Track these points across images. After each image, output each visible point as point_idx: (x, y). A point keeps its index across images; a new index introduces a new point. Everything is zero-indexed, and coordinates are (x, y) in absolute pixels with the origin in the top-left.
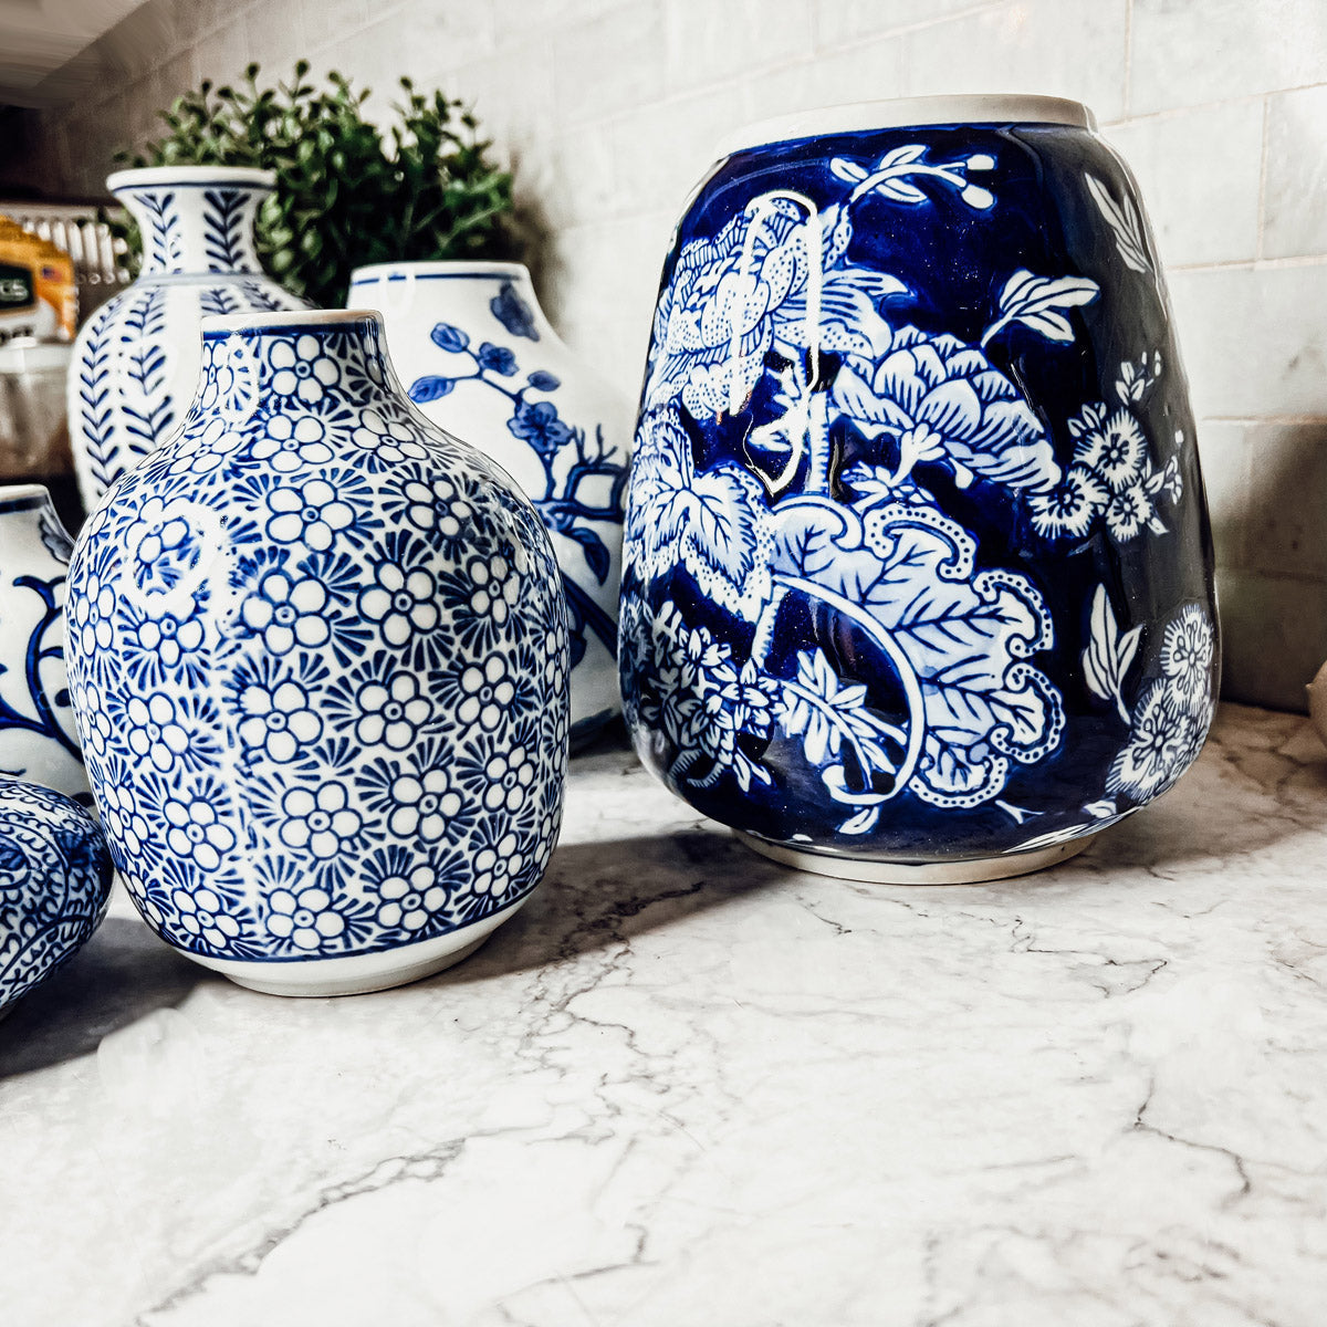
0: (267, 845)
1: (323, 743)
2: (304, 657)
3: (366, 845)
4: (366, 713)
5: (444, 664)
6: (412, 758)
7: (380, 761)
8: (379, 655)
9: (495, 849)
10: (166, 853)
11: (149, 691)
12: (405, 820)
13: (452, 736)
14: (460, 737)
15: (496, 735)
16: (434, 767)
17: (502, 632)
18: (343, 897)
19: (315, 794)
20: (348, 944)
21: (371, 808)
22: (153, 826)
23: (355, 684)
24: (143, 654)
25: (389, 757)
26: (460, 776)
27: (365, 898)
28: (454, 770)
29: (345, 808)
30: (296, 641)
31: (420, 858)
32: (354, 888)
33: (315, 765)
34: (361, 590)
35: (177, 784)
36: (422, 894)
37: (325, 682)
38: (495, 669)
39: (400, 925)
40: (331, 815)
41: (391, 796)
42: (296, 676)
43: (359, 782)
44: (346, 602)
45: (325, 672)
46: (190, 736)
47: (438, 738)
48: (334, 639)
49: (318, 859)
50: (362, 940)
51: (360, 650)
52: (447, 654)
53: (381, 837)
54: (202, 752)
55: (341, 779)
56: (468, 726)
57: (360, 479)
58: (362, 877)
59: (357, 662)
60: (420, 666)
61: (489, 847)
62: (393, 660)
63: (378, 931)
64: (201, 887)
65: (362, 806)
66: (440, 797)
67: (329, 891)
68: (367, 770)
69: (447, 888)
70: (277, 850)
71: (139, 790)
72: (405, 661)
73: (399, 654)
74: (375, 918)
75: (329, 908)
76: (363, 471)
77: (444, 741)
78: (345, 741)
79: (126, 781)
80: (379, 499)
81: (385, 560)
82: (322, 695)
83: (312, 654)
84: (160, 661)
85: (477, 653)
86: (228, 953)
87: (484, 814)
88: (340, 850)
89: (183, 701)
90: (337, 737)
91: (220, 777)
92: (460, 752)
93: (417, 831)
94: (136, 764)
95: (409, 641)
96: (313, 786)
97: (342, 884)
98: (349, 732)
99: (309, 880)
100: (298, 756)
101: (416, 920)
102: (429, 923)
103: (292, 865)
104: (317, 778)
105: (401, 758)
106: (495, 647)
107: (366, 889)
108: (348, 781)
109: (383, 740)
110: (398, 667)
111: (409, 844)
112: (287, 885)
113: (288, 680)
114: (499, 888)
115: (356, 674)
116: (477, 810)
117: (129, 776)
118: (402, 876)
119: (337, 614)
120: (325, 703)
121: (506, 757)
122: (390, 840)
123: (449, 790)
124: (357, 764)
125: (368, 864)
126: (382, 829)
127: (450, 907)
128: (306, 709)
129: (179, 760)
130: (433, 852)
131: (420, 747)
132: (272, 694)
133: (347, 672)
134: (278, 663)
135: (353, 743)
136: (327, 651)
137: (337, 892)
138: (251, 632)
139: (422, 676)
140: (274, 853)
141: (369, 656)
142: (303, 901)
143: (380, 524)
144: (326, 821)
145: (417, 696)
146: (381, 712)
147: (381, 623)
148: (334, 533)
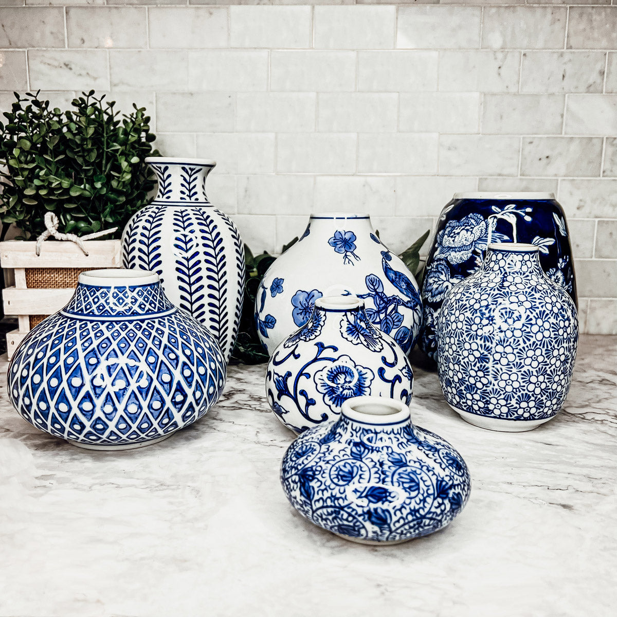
0: (494, 385)
1: (515, 363)
2: (515, 340)
3: (520, 391)
4: (528, 357)
5: (550, 347)
6: (537, 371)
7: (529, 370)
8: (534, 343)
9: (551, 401)
10: (467, 383)
11: (472, 341)
12: (531, 387)
13: (548, 367)
14: (549, 368)
15: (558, 369)
16: (542, 375)
17: (565, 341)
18: (510, 403)
19: (510, 375)
20: (507, 416)
21: (523, 382)
22: (464, 376)
23: (526, 349)
24: (472, 332)
25: (531, 369)
26: (547, 378)
27: (516, 405)
28: (546, 376)
29: (517, 381)
30: (513, 336)
31: (533, 398)
32: (513, 402)
33: (512, 368)
34: (532, 325)
35: (475, 365)
36: (530, 408)
37: (519, 347)
38: (562, 351)
39: (522, 415)
40: (513, 381)
41: (529, 380)
42: (511, 344)
43: (522, 375)
44: (528, 327)
45: (519, 345)
46: (481, 354)
47: (544, 367)
48: (523, 337)
49: (506, 392)
50: (511, 416)
51: (529, 340)
52: (551, 345)
53: (524, 390)
54: (483, 359)
55: (518, 373)
56: (552, 365)
57: (533, 295)
58: (517, 400)
59: (528, 343)
60: (543, 347)
61: (550, 400)
62: (537, 344)
63: (516, 415)
64: (476, 393)
65: (521, 381)
66: (541, 383)
67: (507, 401)
68: (525, 372)
69: (537, 408)
70: (496, 387)
71: (462, 366)
72: (540, 345)
73: (539, 343)
74: (516, 412)
75: (505, 405)
76: (533, 293)
77: (546, 368)
78: (521, 363)
79: (458, 363)
80: (538, 301)
81: (538, 318)
82: (518, 350)
83: (517, 339)
84: (477, 334)
85: (558, 346)
86: (478, 412)
87: (551, 390)
88: (513, 391)
89: (481, 345)
90: (519, 361)
91: (487, 365)
92: (549, 372)
93: (534, 391)
94: (463, 359)
95: (542, 340)
96: (510, 373)
97: (511, 400)
98: (522, 361)
99: (502, 397)
100: (508, 364)
101: (526, 415)
102: (529, 416)
103: (499, 392)
104: (511, 371)
105: (534, 370)
106: (563, 345)
107: (517, 403)
108: (519, 374)
109: (530, 365)
110: (538, 346)
111: (530, 394)
112: (496, 397)
113: (510, 345)
114: (550, 412)
115: (527, 346)
116: (549, 389)
117: (460, 361)
118: (527, 402)
119: (525, 330)
120: (518, 353)
121: (559, 376)
122: (526, 392)
123: (544, 382)
124: (522, 370)
125: (519, 396)
126: (525, 388)
127: (536, 414)
128: (513, 353)
129: (477, 360)
130: (536, 398)
131: (539, 368)
132: (504, 348)
133: (525, 346)
134: (508, 341)
135: (523, 364)
136: (521, 339)
137: (509, 402)
138: (501, 331)
139: (544, 350)
140: (495, 388)
141: (531, 342)
142: (499, 402)
143: (538, 308)
144: (511, 383)
145: (541, 355)
146: (531, 358)
147: (536, 334)
148: (526, 309)
